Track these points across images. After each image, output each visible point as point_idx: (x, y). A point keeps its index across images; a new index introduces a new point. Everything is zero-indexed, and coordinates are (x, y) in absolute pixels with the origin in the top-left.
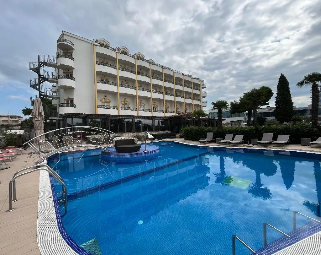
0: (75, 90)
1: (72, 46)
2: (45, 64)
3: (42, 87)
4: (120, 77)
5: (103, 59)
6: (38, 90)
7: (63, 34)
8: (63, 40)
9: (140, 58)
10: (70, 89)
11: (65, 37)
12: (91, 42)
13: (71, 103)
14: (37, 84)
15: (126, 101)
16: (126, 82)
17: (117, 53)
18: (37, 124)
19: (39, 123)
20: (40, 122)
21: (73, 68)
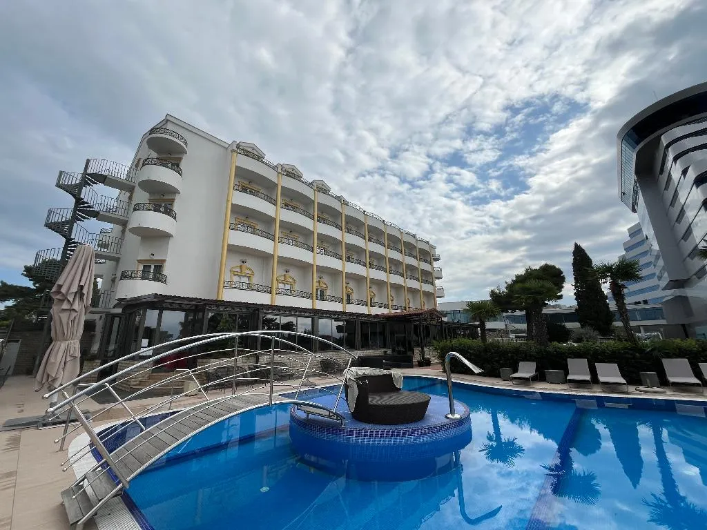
0: (171, 241)
1: (185, 146)
2: (101, 179)
3: (79, 229)
4: (281, 221)
5: (247, 183)
6: (64, 236)
7: (167, 121)
8: (166, 131)
9: (323, 189)
10: (157, 237)
11: (170, 126)
12: (227, 146)
13: (155, 270)
14: (67, 222)
15: (287, 276)
16: (293, 233)
17: (279, 173)
18: (64, 321)
19: (72, 318)
20: (76, 314)
21: (175, 191)
